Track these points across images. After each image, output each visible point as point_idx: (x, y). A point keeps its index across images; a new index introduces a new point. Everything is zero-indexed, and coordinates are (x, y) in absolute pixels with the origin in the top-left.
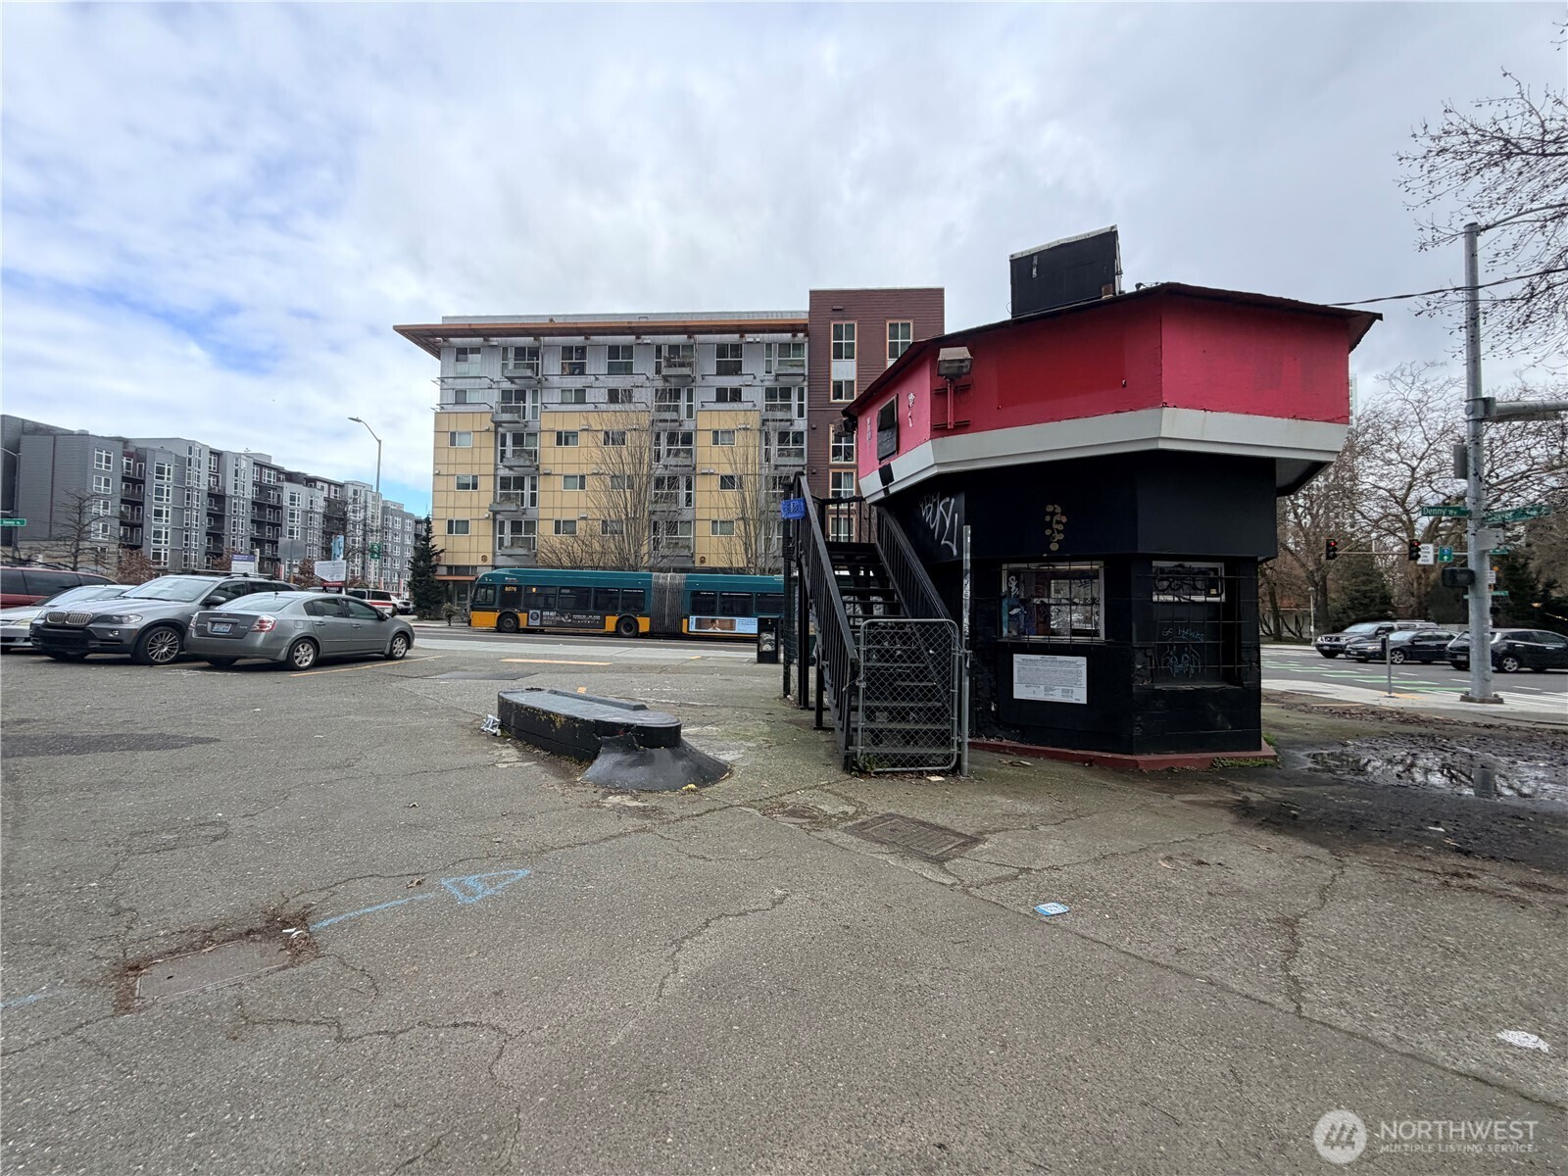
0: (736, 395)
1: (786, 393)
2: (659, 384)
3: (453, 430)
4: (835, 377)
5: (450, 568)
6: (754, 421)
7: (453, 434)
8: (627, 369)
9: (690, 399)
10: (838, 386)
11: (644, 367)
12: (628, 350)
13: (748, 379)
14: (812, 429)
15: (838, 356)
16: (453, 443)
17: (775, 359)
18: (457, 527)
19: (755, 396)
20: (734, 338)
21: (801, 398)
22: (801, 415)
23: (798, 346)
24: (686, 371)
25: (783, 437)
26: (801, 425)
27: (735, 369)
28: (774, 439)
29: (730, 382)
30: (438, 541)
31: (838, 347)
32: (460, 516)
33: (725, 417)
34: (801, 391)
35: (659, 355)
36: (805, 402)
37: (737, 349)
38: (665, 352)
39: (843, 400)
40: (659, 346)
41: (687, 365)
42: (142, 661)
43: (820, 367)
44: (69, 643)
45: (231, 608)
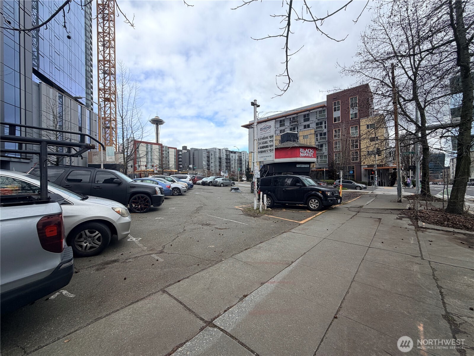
0: (309, 126)
1: (321, 123)
2: (290, 127)
4: (334, 116)
6: (313, 132)
8: (284, 125)
9: (298, 129)
10: (335, 119)
11: (287, 124)
12: (284, 120)
13: (311, 122)
14: (328, 131)
15: (335, 110)
17: (318, 115)
19: (313, 126)
20: (308, 112)
21: (325, 124)
22: (325, 128)
23: (325, 110)
24: (296, 123)
25: (321, 135)
26: (325, 130)
27: (308, 120)
28: (319, 135)
29: (307, 123)
30: (250, 166)
31: (335, 108)
33: (307, 132)
34: (325, 122)
35: (290, 120)
36: (326, 125)
37: (308, 114)
38: (292, 120)
39: (337, 122)
40: (290, 118)
41: (297, 121)
42: (209, 186)
43: (330, 114)
44: (204, 184)
45: (216, 180)
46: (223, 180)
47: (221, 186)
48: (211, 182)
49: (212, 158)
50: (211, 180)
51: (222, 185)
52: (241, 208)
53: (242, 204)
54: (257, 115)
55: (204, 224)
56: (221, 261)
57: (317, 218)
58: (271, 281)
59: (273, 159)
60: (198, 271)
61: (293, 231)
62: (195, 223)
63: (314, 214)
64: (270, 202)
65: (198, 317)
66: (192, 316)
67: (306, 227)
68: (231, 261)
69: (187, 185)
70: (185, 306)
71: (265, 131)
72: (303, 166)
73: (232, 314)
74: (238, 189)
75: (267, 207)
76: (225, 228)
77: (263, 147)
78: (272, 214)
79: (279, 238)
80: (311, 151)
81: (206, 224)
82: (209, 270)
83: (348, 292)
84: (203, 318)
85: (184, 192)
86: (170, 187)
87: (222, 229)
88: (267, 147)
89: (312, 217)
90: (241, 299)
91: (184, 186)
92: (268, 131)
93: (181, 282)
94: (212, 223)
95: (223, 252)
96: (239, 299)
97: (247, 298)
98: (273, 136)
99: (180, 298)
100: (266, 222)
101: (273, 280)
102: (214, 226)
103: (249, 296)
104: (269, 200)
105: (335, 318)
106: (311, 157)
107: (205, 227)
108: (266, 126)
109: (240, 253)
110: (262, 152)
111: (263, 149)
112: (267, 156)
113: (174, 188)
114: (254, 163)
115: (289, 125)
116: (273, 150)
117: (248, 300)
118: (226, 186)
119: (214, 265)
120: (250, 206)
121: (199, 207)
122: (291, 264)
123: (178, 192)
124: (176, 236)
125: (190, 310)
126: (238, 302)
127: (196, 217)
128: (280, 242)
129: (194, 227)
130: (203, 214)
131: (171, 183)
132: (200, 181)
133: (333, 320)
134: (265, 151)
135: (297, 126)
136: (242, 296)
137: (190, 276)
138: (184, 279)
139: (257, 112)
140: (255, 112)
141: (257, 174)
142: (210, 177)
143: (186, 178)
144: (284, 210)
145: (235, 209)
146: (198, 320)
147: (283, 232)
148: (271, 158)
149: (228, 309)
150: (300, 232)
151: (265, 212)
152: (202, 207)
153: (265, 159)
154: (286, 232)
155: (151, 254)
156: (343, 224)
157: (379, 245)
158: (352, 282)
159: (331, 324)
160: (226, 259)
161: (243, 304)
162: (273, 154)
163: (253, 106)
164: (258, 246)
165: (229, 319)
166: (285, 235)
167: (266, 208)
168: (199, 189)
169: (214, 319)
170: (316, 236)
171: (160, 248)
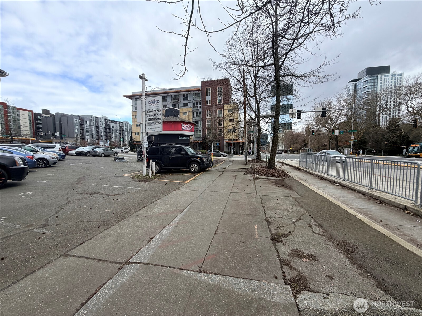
0: (187, 105)
1: (197, 104)
2: (172, 103)
3: (135, 115)
4: (207, 100)
5: (136, 142)
6: (191, 110)
7: (135, 116)
8: (166, 101)
9: (178, 106)
10: (207, 102)
11: (169, 100)
12: (166, 96)
13: (189, 101)
14: (202, 111)
15: (207, 95)
16: (135, 118)
17: (195, 97)
18: (137, 134)
19: (191, 105)
20: (186, 93)
21: (200, 105)
22: (200, 108)
23: (199, 93)
24: (177, 101)
25: (197, 113)
26: (200, 110)
27: (187, 99)
28: (195, 114)
29: (186, 102)
30: (134, 137)
31: (207, 93)
32: (137, 132)
33: (185, 109)
34: (200, 103)
35: (172, 97)
36: (201, 105)
37: (187, 95)
38: (173, 97)
39: (208, 104)
40: (172, 96)
41: (177, 99)
42: (86, 156)
43: (204, 98)
44: (79, 154)
45: (95, 150)
46: (103, 150)
47: (101, 156)
48: (89, 152)
49: (87, 127)
50: (88, 150)
51: (103, 155)
52: (129, 176)
53: (130, 172)
54: (145, 89)
55: (92, 193)
56: (122, 219)
57: (198, 178)
58: (170, 224)
59: (161, 130)
60: (100, 232)
61: (181, 188)
62: (80, 194)
63: (195, 176)
64: (158, 169)
65: (113, 263)
66: (107, 264)
67: (190, 185)
68: (132, 218)
69: (57, 155)
70: (97, 259)
71: (154, 105)
72: (184, 138)
73: (144, 251)
74: (123, 159)
75: (156, 173)
76: (118, 194)
77: (151, 119)
78: (161, 178)
79: (171, 195)
80: (190, 126)
81: (94, 193)
82: (112, 228)
83: (221, 219)
84: (119, 261)
85: (54, 163)
86: (33, 157)
87: (115, 195)
88: (155, 119)
89: (193, 178)
90: (149, 241)
91: (53, 157)
92: (156, 105)
93: (84, 244)
94: (102, 192)
95: (122, 213)
96: (147, 242)
97: (154, 239)
98: (161, 110)
99: (88, 256)
100: (157, 185)
101: (171, 223)
102: (105, 194)
103: (155, 237)
104: (157, 167)
105: (215, 234)
106: (190, 131)
107: (95, 196)
108: (154, 100)
109: (139, 211)
110: (150, 124)
111: (151, 121)
112: (155, 128)
113: (38, 159)
114: (142, 133)
115: (171, 101)
116: (161, 122)
117: (155, 240)
118: (108, 156)
119: (116, 224)
120: (138, 174)
121: (80, 178)
122: (183, 211)
123: (45, 164)
124: (60, 208)
125: (102, 261)
126: (147, 243)
127: (79, 188)
128: (171, 198)
129: (79, 197)
130: (87, 184)
131: (32, 153)
132: (74, 152)
133: (214, 236)
134: (153, 123)
135: (178, 103)
136: (149, 239)
137: (92, 237)
138: (86, 241)
139: (145, 86)
140: (143, 86)
141: (146, 144)
142: (88, 147)
143: (53, 148)
144: (171, 174)
145: (124, 177)
146: (114, 265)
147: (173, 190)
148: (159, 129)
149: (140, 250)
150: (186, 189)
151: (154, 177)
152: (83, 178)
153: (154, 130)
154: (175, 190)
155: (31, 230)
156: (214, 180)
157: (236, 190)
158: (223, 213)
159: (213, 238)
160: (126, 217)
161: (152, 243)
162: (161, 126)
163: (141, 80)
164: (154, 203)
165: (143, 255)
166: (175, 192)
167: (154, 174)
168: (73, 159)
169: (129, 259)
170: (198, 190)
171: (42, 222)
